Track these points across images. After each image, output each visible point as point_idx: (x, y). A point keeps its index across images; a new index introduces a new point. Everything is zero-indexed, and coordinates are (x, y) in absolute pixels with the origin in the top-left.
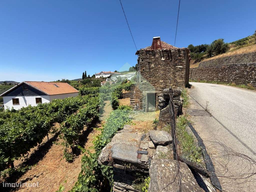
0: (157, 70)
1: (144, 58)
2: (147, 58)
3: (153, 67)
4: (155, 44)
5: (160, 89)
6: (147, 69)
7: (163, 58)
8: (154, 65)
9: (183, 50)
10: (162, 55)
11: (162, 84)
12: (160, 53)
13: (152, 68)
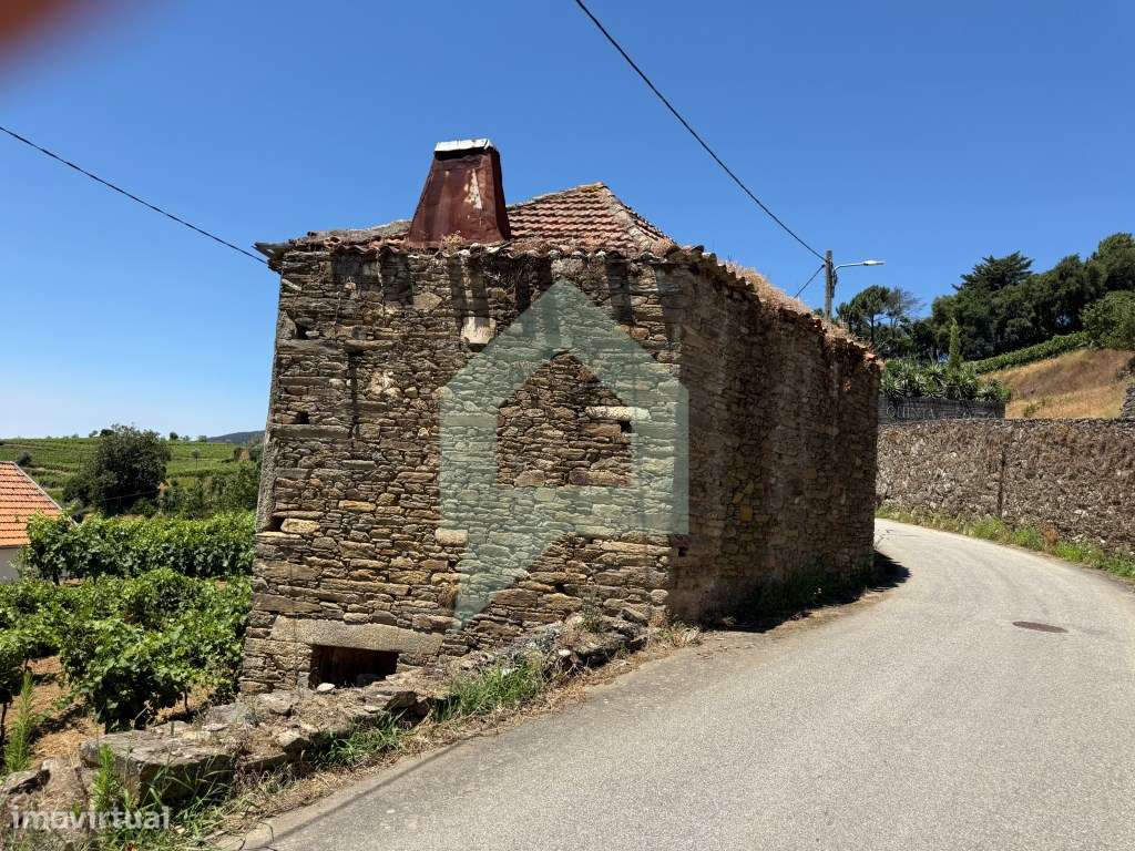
0: (424, 432)
1: (313, 314)
2: (342, 317)
3: (383, 396)
4: (445, 201)
5: (433, 611)
6: (334, 411)
7: (471, 321)
8: (398, 376)
9: (657, 266)
10: (468, 293)
11: (452, 564)
12: (455, 281)
13: (377, 409)
